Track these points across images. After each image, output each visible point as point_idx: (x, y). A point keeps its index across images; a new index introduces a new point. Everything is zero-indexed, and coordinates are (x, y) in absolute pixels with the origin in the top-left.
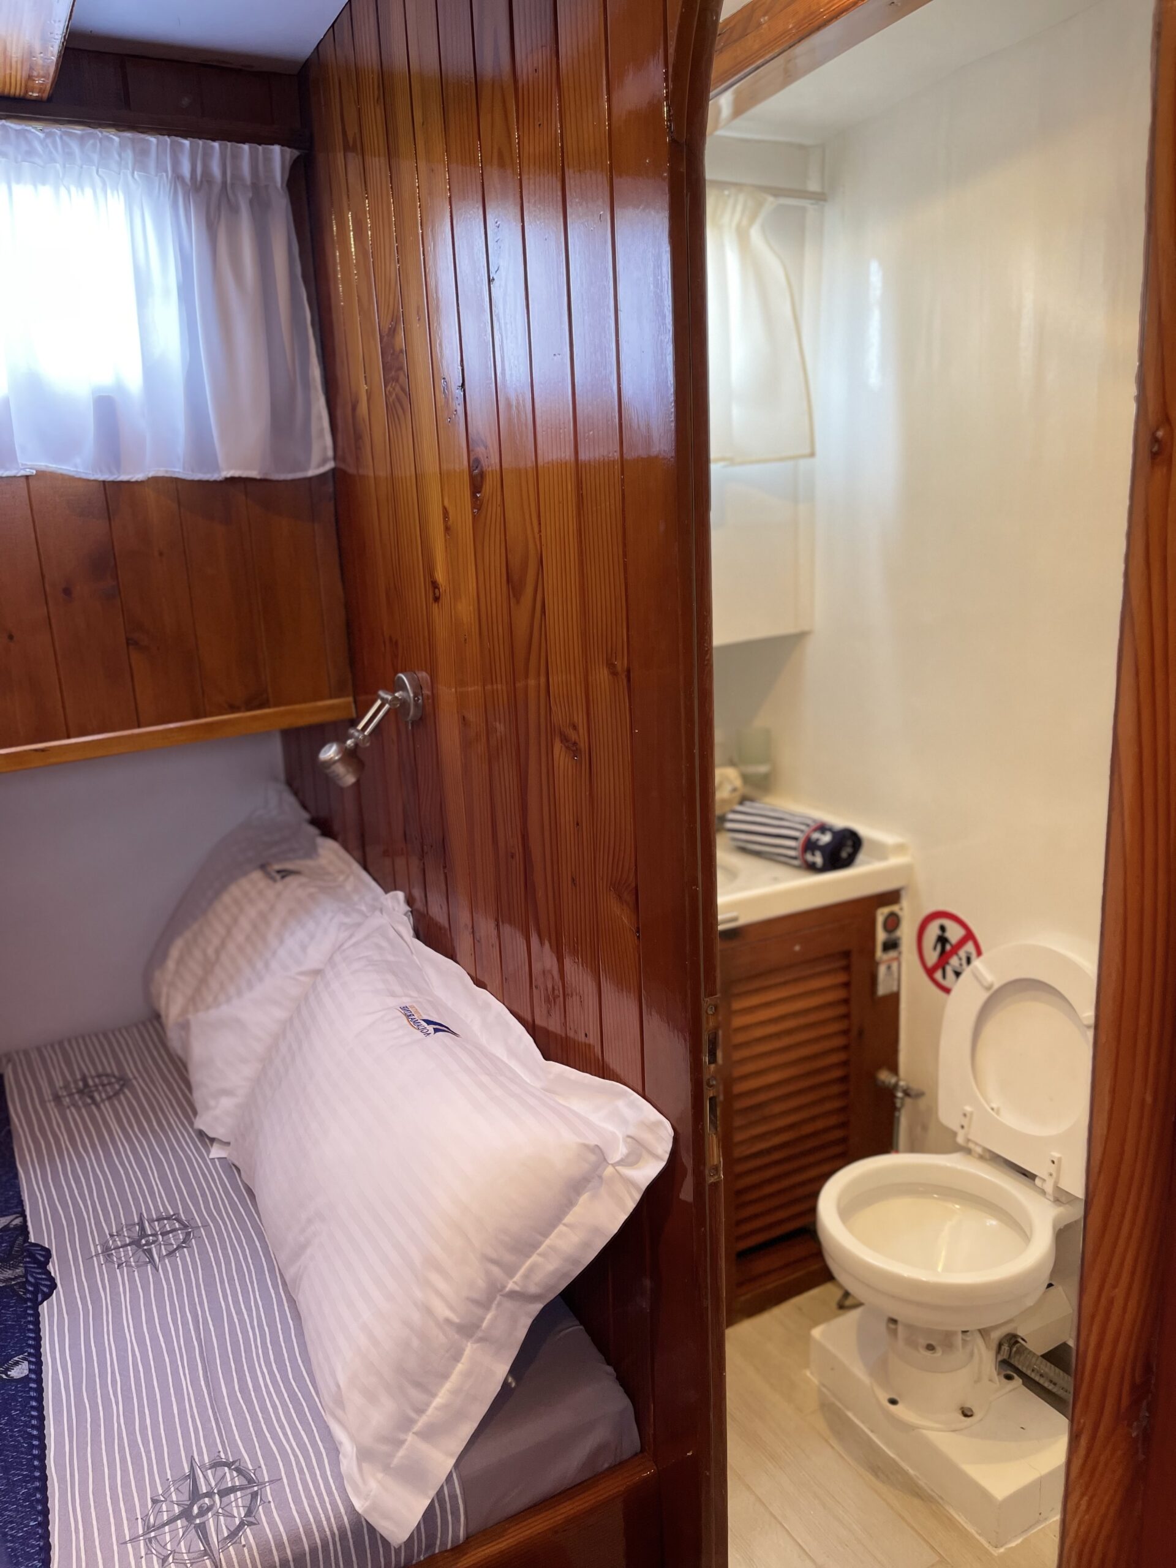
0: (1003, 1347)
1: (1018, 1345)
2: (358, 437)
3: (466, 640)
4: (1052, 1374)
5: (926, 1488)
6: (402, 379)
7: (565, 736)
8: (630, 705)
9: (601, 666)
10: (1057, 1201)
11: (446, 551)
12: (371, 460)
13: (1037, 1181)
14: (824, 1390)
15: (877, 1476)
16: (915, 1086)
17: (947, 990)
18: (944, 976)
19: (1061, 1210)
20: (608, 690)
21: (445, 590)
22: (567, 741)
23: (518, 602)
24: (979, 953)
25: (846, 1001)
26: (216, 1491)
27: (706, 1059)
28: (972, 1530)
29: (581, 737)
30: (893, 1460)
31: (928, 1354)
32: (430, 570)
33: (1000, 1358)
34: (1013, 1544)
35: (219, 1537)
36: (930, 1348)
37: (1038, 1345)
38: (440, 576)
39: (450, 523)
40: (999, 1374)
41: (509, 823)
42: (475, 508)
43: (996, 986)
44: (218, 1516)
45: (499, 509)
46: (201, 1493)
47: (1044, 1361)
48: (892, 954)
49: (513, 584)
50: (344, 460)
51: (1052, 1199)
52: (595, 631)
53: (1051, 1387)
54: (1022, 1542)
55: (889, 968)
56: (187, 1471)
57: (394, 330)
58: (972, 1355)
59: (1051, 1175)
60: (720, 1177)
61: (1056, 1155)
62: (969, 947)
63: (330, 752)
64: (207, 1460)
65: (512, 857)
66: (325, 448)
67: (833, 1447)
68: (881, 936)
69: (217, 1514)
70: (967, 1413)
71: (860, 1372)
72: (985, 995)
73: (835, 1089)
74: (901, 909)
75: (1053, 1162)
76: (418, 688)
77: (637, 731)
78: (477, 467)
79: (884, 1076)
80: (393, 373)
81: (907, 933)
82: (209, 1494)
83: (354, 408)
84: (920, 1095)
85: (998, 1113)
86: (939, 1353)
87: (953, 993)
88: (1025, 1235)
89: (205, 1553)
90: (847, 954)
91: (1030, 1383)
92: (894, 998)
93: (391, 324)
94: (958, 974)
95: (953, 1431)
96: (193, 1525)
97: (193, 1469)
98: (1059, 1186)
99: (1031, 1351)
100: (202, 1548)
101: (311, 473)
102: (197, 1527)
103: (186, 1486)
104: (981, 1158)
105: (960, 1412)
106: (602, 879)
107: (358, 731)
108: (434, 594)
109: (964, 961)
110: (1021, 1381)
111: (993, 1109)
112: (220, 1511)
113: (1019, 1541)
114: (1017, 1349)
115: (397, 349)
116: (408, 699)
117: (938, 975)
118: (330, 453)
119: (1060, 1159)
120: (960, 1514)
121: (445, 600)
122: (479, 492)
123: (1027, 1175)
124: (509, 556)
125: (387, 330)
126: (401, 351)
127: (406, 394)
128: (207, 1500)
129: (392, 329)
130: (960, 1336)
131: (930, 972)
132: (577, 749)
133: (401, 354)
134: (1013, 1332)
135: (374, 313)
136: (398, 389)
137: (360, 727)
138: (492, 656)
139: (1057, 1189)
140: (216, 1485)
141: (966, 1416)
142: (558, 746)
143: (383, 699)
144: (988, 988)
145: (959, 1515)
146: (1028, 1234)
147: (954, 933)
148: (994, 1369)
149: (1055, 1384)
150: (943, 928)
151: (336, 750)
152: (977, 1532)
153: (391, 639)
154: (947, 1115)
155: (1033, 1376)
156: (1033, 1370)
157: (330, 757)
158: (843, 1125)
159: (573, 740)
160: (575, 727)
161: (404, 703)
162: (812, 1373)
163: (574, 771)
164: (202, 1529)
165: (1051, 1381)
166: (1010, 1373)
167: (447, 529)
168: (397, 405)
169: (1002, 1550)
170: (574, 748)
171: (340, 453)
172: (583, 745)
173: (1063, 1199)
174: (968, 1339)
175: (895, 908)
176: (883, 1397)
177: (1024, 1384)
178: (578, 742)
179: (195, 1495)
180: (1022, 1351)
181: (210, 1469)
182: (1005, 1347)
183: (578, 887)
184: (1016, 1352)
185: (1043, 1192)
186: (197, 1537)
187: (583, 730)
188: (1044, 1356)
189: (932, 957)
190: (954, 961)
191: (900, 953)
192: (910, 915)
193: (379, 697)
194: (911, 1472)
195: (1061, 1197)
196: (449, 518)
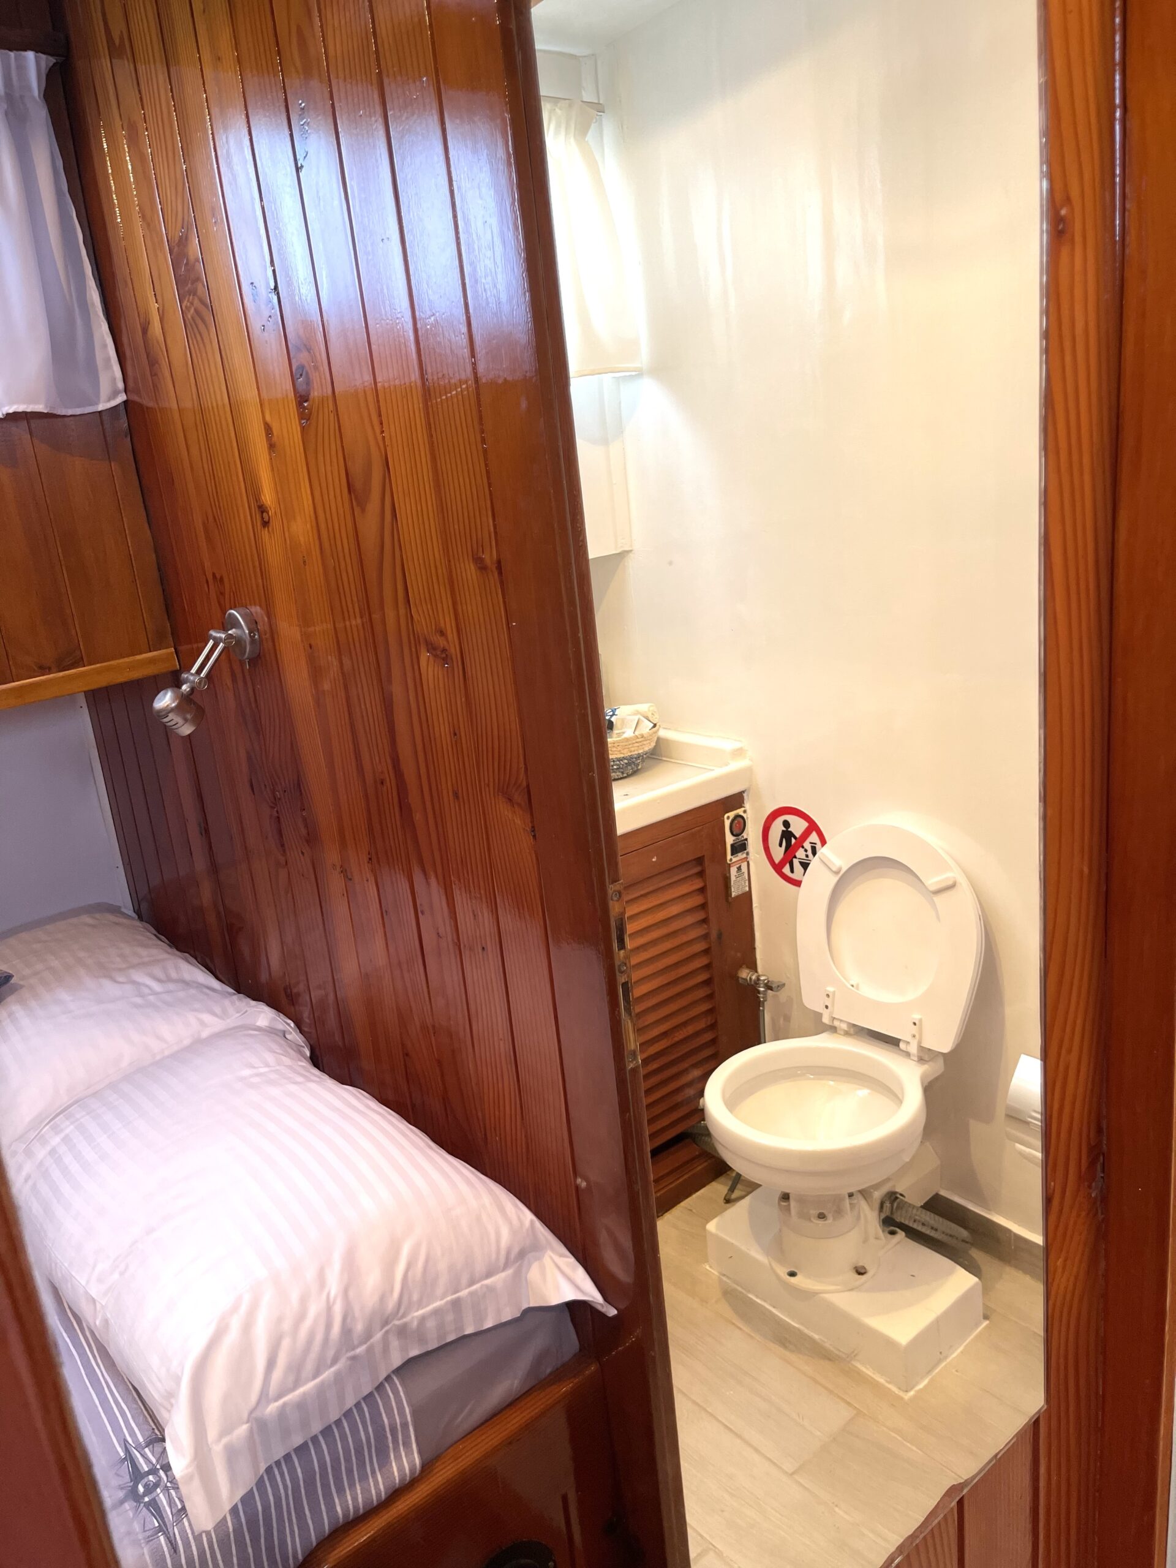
0: (885, 1205)
1: (898, 1200)
2: (153, 363)
3: (304, 562)
4: (932, 1222)
5: (832, 1349)
6: (201, 290)
7: (432, 644)
8: (504, 598)
9: (467, 562)
10: (921, 1060)
11: (273, 470)
12: (171, 386)
13: (902, 1045)
14: (724, 1279)
15: (785, 1347)
16: (775, 978)
17: (797, 883)
18: (792, 871)
19: (925, 1067)
20: (476, 586)
21: (275, 512)
22: (435, 649)
23: (363, 510)
24: (823, 842)
25: (703, 906)
26: (158, 1467)
27: (615, 945)
28: (881, 1380)
29: (451, 643)
30: (799, 1330)
31: (821, 1222)
32: (254, 491)
33: (883, 1216)
34: (921, 1386)
35: (173, 1510)
36: (821, 1216)
37: (916, 1199)
38: (268, 497)
39: (275, 439)
40: (883, 1231)
41: (375, 747)
42: (302, 419)
43: (844, 869)
44: (168, 1490)
45: (332, 415)
46: (142, 1472)
47: (924, 1211)
48: (741, 856)
49: (355, 492)
50: (137, 392)
51: (916, 1059)
52: (456, 527)
53: (932, 1234)
54: (929, 1382)
55: (739, 869)
56: (122, 1454)
57: (187, 238)
58: (858, 1218)
59: (914, 1036)
60: (638, 1062)
61: (916, 1017)
62: (814, 837)
63: (165, 700)
64: (141, 1439)
65: (382, 783)
66: (114, 380)
67: (740, 1329)
68: (730, 839)
69: (166, 1489)
70: (860, 1272)
71: (757, 1254)
72: (835, 879)
73: (701, 993)
74: (745, 812)
75: (915, 1024)
76: (253, 623)
77: (514, 624)
78: (301, 375)
79: (745, 974)
80: (189, 285)
81: (753, 834)
82: (153, 1471)
83: (145, 331)
84: (781, 986)
85: (857, 988)
86: (830, 1220)
87: (803, 885)
88: (897, 1098)
89: (160, 1529)
90: (700, 861)
91: (914, 1235)
92: (747, 897)
93: (181, 232)
94: (805, 866)
95: (851, 1290)
96: (142, 1505)
97: (129, 1453)
98: (922, 1045)
99: (910, 1204)
100: (157, 1525)
101: (101, 407)
102: (147, 1505)
103: (126, 1469)
104: (847, 1034)
105: (854, 1271)
106: (488, 785)
107: (192, 674)
108: (262, 518)
109: (810, 853)
110: (903, 1234)
111: (853, 986)
112: (169, 1484)
113: (926, 1382)
114: (898, 1204)
115: (192, 258)
116: (244, 636)
117: (786, 870)
118: (120, 385)
119: (921, 1020)
120: (868, 1367)
121: (275, 523)
122: (306, 401)
123: (891, 1042)
124: (349, 464)
125: (177, 239)
126: (197, 260)
127: (207, 307)
128: (151, 1478)
129: (184, 238)
130: (847, 1201)
131: (778, 868)
132: (447, 655)
133: (197, 263)
134: (893, 1190)
135: (159, 221)
136: (196, 302)
137: (193, 671)
138: (338, 573)
139: (921, 1049)
140: (158, 1461)
141: (860, 1274)
142: (425, 655)
143: (215, 639)
144: (837, 873)
145: (867, 1369)
146: (900, 1096)
147: (798, 826)
148: (878, 1226)
149: (936, 1230)
150: (786, 824)
151: (171, 696)
152: (887, 1381)
153: (214, 575)
154: (812, 1000)
155: (915, 1226)
156: (915, 1221)
157: (166, 705)
158: (712, 1027)
159: (442, 646)
160: (442, 633)
161: (239, 641)
162: (711, 1267)
163: (446, 680)
164: (154, 1506)
165: (932, 1228)
166: (892, 1228)
167: (272, 446)
168: (199, 321)
169: (912, 1393)
170: (444, 655)
171: (131, 384)
172: (454, 650)
173: (926, 1057)
174: (855, 1201)
175: (740, 811)
176: (782, 1272)
177: (907, 1236)
178: (447, 648)
179: (137, 1475)
180: (903, 1205)
181: (146, 1447)
182: (887, 1205)
183: (461, 800)
184: (898, 1207)
185: (908, 1054)
186: (150, 1514)
187: (452, 635)
188: (922, 1207)
189: (778, 853)
190: (800, 854)
191: (748, 854)
192: (754, 816)
193: (209, 637)
194: (816, 1337)
195: (925, 1055)
196: (272, 434)
